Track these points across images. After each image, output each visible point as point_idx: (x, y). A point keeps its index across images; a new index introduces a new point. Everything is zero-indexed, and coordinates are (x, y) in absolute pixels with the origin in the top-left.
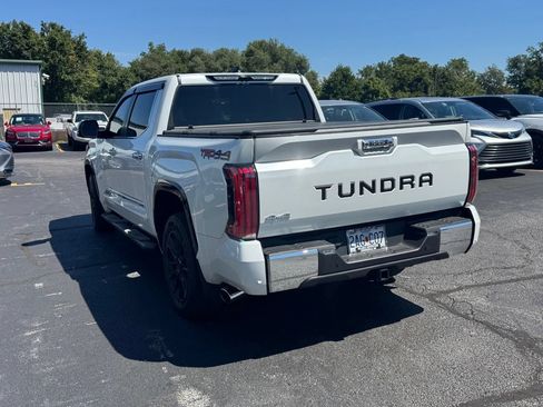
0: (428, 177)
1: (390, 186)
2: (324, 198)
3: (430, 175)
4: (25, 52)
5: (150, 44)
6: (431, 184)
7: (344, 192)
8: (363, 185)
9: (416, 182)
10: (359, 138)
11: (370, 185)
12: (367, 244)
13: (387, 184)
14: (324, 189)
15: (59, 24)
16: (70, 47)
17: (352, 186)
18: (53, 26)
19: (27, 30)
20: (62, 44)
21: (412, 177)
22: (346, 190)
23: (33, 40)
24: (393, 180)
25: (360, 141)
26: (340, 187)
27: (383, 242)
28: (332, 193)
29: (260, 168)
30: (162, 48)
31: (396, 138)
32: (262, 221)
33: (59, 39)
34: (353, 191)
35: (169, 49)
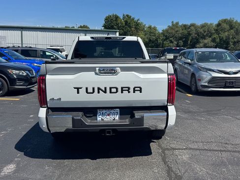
0: (139, 89)
1: (115, 91)
2: (78, 93)
3: (141, 88)
4: (115, 27)
5: (172, 22)
6: (141, 92)
7: (89, 91)
8: (99, 89)
9: (131, 90)
10: (98, 67)
11: (104, 90)
12: (108, 117)
13: (113, 90)
14: (78, 89)
15: (130, 15)
16: (133, 25)
17: (93, 89)
18: (127, 16)
19: (117, 17)
20: (130, 23)
21: (129, 88)
22: (90, 90)
23: (119, 22)
24: (117, 89)
25: (97, 69)
26: (87, 89)
27: (117, 118)
28: (83, 91)
29: (48, 77)
30: (177, 23)
31: (119, 68)
32: (48, 100)
33: (129, 21)
34: (94, 91)
35: (180, 24)
